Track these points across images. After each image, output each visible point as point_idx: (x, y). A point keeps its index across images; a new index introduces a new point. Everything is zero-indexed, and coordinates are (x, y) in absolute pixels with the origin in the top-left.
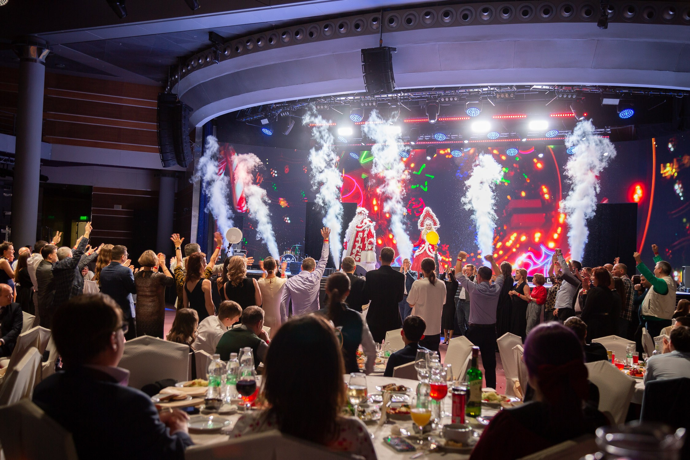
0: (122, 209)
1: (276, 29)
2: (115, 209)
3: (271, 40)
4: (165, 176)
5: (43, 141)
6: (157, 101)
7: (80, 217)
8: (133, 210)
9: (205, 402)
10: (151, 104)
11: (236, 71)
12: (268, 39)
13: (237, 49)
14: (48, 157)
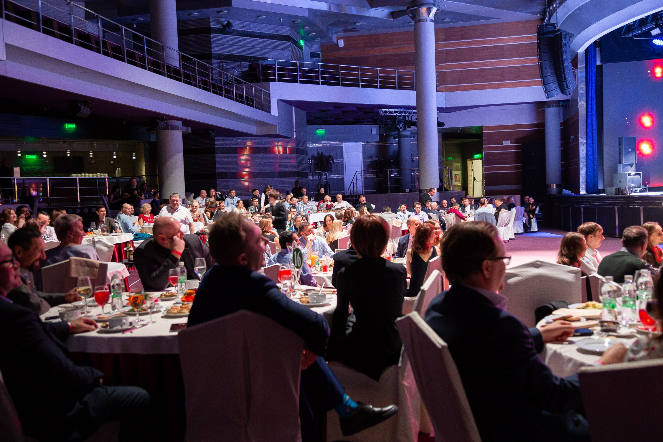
0: (511, 144)
2: (504, 145)
4: (549, 107)
5: (437, 91)
6: (536, 35)
7: (473, 156)
8: (521, 144)
9: (600, 324)
10: (531, 39)
14: (443, 105)
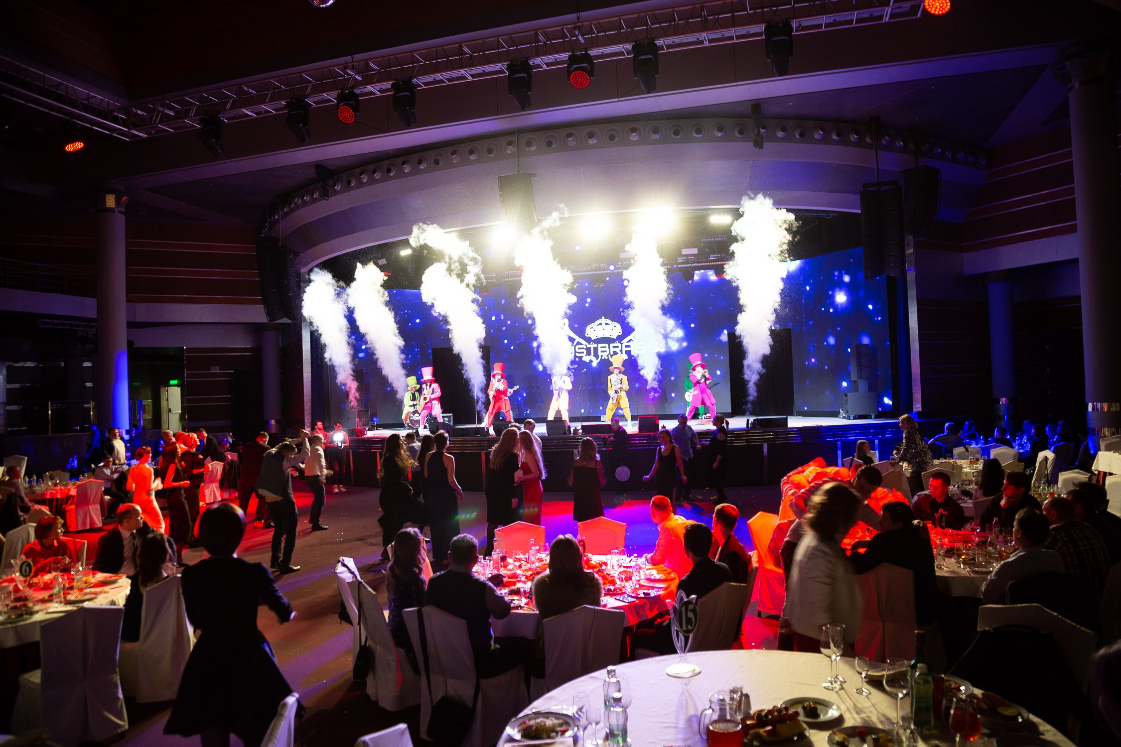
0: (220, 370)
1: (394, 157)
2: (211, 372)
3: (389, 171)
4: (270, 330)
5: (127, 301)
6: (254, 246)
7: (169, 382)
10: (249, 250)
11: (349, 207)
12: (385, 170)
13: (349, 183)
14: (135, 319)
